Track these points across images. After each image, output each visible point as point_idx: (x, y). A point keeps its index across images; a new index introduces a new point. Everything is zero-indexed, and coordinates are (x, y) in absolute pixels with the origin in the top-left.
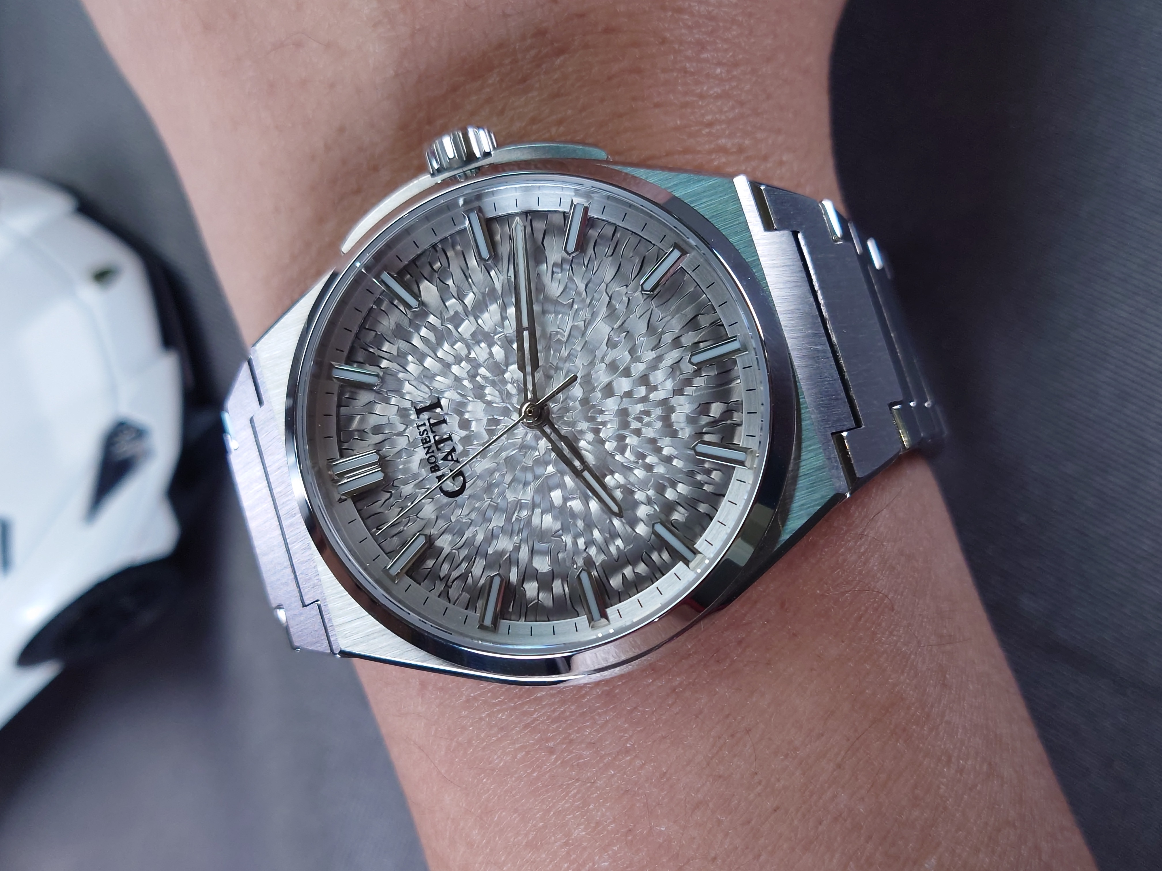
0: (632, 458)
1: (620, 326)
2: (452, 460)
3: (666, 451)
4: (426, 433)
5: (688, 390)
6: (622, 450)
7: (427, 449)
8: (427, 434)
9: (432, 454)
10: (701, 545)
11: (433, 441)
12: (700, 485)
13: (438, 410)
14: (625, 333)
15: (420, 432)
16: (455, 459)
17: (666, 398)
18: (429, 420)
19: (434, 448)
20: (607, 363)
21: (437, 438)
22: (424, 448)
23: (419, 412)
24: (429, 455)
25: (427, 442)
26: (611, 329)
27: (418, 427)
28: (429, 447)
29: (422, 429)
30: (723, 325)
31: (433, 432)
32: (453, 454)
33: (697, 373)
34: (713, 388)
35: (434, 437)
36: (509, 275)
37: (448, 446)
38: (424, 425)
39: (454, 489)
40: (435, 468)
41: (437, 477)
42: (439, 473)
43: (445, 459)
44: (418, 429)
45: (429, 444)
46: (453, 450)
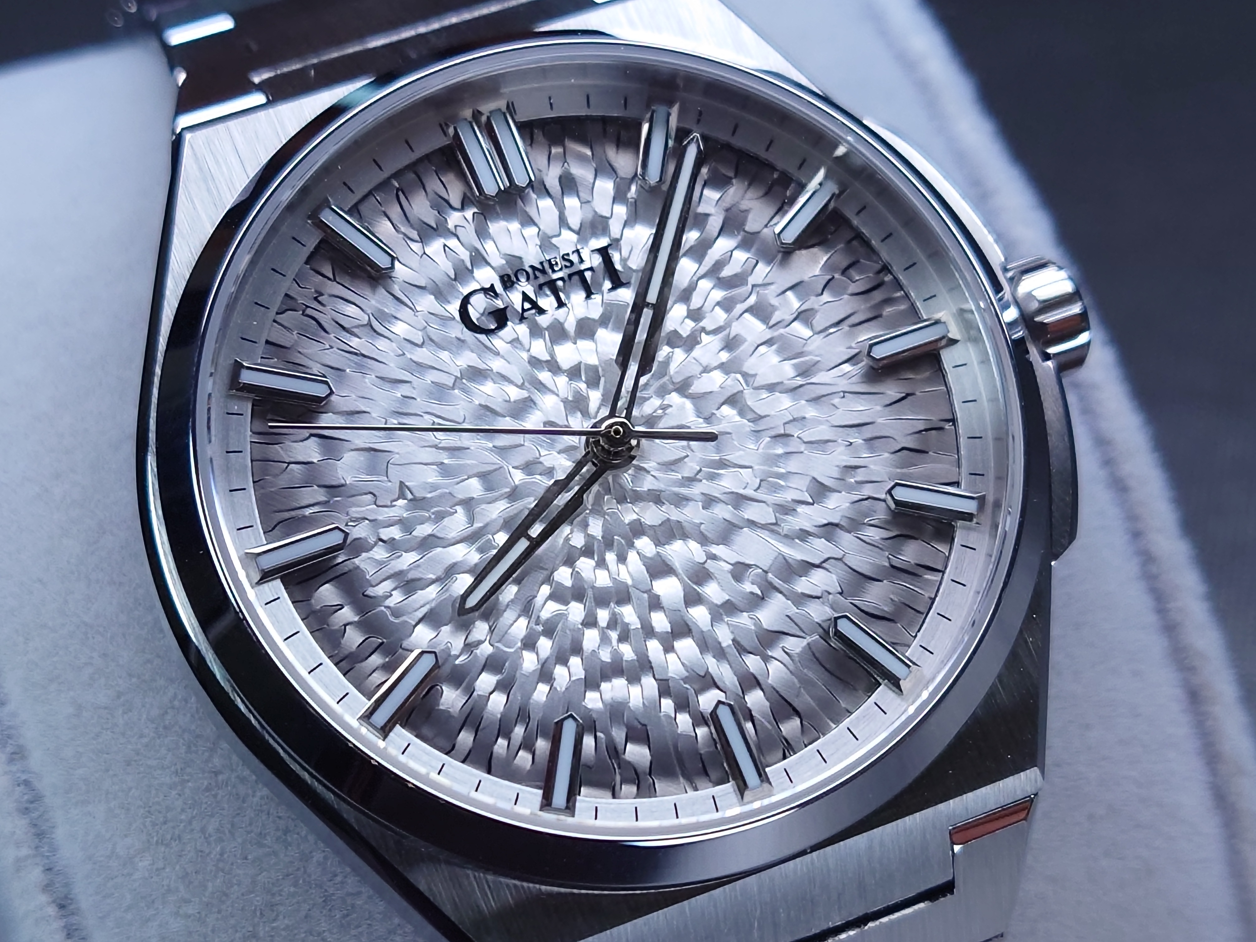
0: (545, 614)
1: (770, 584)
2: (524, 310)
3: (560, 671)
4: (568, 264)
5: (667, 704)
6: (558, 595)
7: (539, 267)
8: (566, 267)
9: (532, 276)
10: (399, 736)
11: (555, 276)
12: (504, 730)
13: (608, 285)
14: (759, 593)
15: (568, 254)
16: (526, 314)
17: (652, 668)
18: (591, 269)
19: (542, 279)
20: (706, 565)
21: (560, 283)
22: (542, 263)
23: (603, 252)
24: (529, 270)
25: (551, 266)
26: (765, 569)
27: (578, 251)
28: (543, 271)
29: (574, 258)
30: (785, 757)
31: (570, 276)
32: (533, 311)
33: (699, 719)
34: (676, 747)
35: (562, 279)
36: (846, 394)
37: (547, 302)
38: (582, 261)
39: (474, 314)
40: (508, 282)
41: (492, 285)
42: (499, 288)
43: (525, 297)
44: (573, 252)
45: (550, 271)
46: (541, 311)
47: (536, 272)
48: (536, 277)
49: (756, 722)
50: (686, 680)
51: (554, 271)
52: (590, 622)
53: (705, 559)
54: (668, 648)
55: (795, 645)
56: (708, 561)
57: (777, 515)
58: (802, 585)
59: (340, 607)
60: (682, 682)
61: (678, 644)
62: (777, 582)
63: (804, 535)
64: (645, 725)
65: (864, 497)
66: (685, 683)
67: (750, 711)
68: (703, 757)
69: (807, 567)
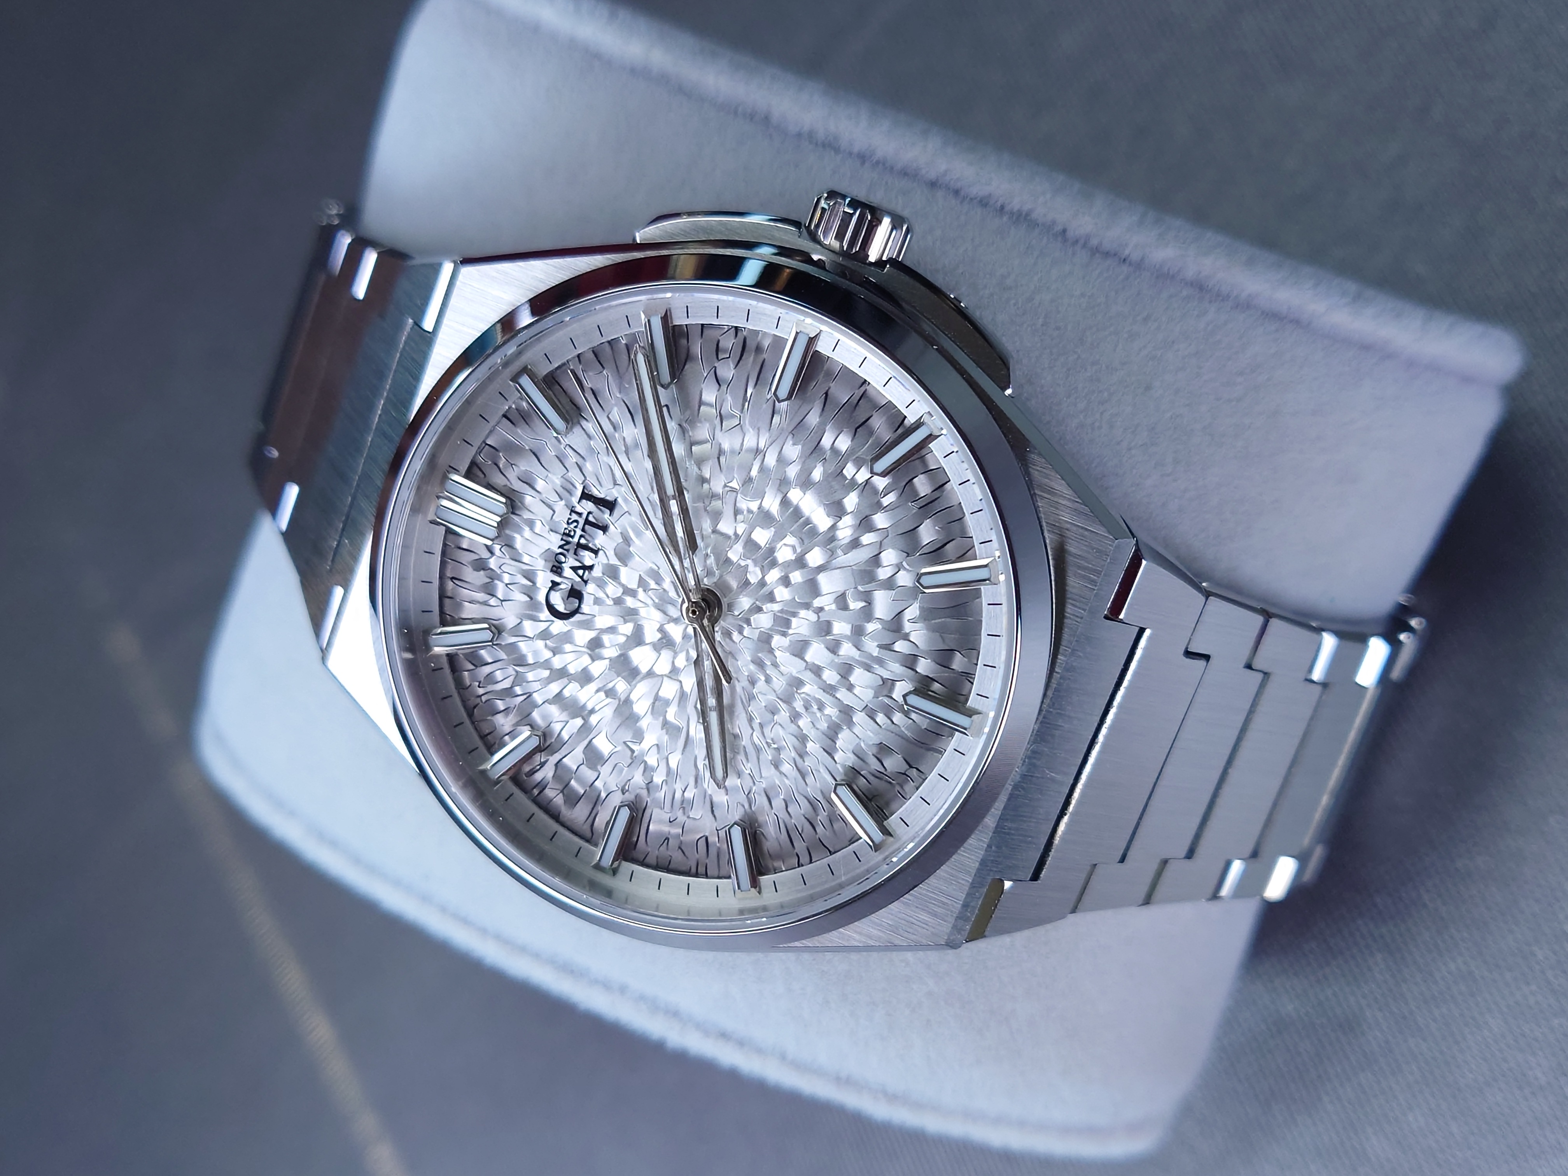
1: (865, 592)
2: (581, 577)
4: (575, 524)
5: (882, 719)
7: (563, 542)
11: (576, 540)
13: (607, 512)
15: (569, 519)
16: (585, 578)
17: (853, 708)
18: (589, 513)
20: (821, 619)
21: (583, 541)
22: (562, 539)
23: (584, 496)
24: (560, 550)
25: (569, 535)
26: (853, 586)
27: (572, 511)
28: (568, 543)
29: (574, 517)
30: (971, 686)
31: (583, 530)
32: (587, 572)
34: (911, 740)
35: (581, 536)
37: (588, 558)
38: (580, 514)
39: (561, 607)
40: (557, 569)
41: (552, 581)
42: (557, 579)
43: (574, 569)
44: (570, 514)
45: (571, 539)
46: (591, 568)
47: (565, 547)
48: (568, 550)
49: (936, 679)
50: (876, 696)
51: (572, 537)
52: (795, 717)
53: (816, 615)
54: (850, 688)
55: (912, 612)
56: (820, 614)
57: (828, 547)
58: (883, 574)
59: (666, 841)
60: (875, 699)
61: (852, 679)
62: (868, 587)
63: (855, 544)
64: (881, 743)
65: (864, 484)
66: (878, 698)
67: (927, 676)
68: (928, 729)
69: (876, 560)
